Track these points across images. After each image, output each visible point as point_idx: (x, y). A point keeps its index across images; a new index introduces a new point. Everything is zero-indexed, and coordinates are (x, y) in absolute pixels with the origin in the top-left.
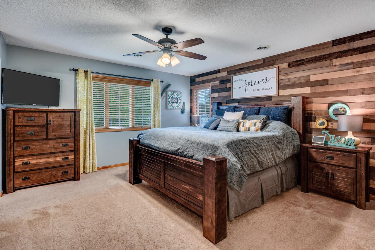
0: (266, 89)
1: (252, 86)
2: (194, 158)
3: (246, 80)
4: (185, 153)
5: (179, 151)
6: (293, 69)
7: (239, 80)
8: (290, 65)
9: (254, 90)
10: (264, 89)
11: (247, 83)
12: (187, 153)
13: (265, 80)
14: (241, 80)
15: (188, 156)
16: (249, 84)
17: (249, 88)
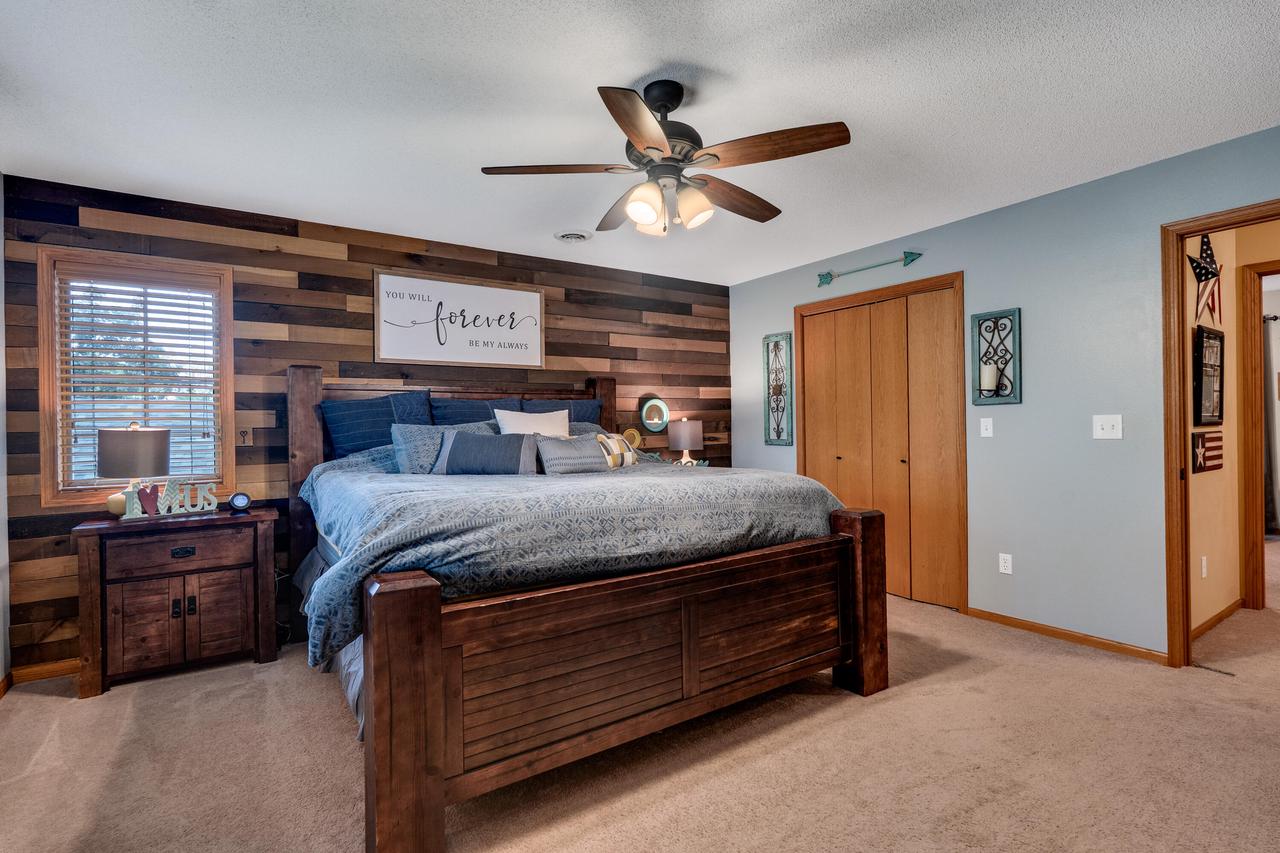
0: (511, 346)
1: (464, 327)
2: (797, 534)
3: (441, 304)
4: (771, 534)
5: (754, 532)
6: (573, 308)
7: (412, 297)
8: (568, 295)
9: (471, 343)
10: (507, 345)
11: (445, 314)
12: (776, 530)
13: (507, 317)
14: (421, 298)
15: (781, 539)
16: (453, 319)
17: (453, 331)
